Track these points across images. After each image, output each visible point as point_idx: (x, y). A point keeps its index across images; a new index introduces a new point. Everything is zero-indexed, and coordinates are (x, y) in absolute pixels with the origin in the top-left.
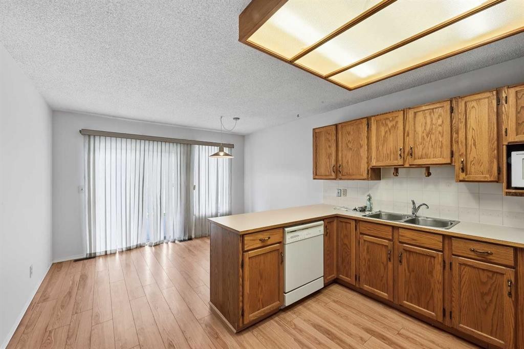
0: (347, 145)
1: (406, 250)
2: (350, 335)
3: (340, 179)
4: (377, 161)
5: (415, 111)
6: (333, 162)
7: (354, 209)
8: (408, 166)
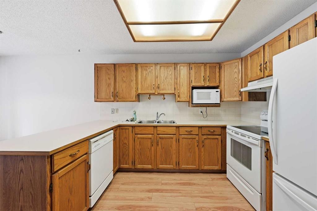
0: (122, 79)
1: (160, 138)
2: (142, 199)
3: (117, 101)
4: (141, 90)
5: (161, 65)
6: (112, 90)
7: (127, 120)
8: (157, 94)
